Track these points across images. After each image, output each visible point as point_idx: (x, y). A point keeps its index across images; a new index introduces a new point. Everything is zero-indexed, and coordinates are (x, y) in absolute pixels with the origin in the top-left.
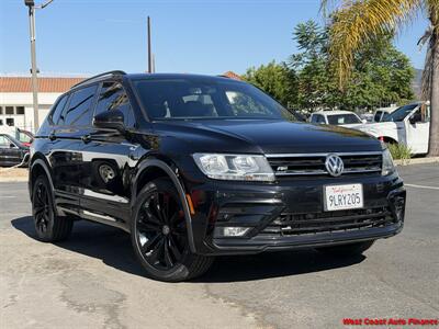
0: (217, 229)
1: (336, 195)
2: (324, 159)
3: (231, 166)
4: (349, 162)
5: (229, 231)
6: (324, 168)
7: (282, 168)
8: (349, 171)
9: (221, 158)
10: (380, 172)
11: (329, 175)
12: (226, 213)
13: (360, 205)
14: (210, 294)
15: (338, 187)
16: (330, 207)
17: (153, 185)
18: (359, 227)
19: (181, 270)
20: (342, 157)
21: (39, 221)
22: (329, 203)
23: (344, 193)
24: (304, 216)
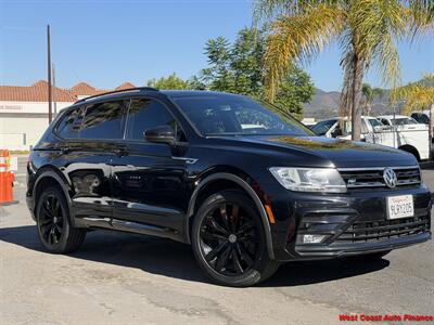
1: (395, 205)
2: (381, 173)
3: (303, 179)
4: (401, 174)
5: (308, 238)
6: (382, 180)
7: (352, 181)
8: (401, 183)
10: (420, 184)
11: (386, 187)
13: (411, 213)
15: (395, 198)
16: (392, 216)
17: (219, 197)
20: (395, 171)
22: (391, 211)
23: (401, 203)
24: (371, 224)
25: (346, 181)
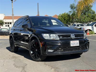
0: (47, 50)
1: (73, 43)
3: (50, 37)
4: (76, 36)
5: (49, 51)
6: (70, 37)
7: (61, 37)
8: (76, 38)
9: (48, 35)
10: (83, 38)
11: (71, 39)
12: (49, 47)
13: (78, 45)
14: (45, 64)
15: (73, 41)
16: (72, 45)
17: (34, 41)
18: (78, 50)
19: (39, 59)
21: (11, 48)
23: (75, 43)
24: (66, 47)
25: (59, 37)
